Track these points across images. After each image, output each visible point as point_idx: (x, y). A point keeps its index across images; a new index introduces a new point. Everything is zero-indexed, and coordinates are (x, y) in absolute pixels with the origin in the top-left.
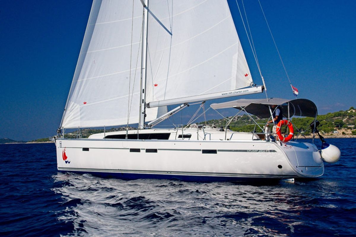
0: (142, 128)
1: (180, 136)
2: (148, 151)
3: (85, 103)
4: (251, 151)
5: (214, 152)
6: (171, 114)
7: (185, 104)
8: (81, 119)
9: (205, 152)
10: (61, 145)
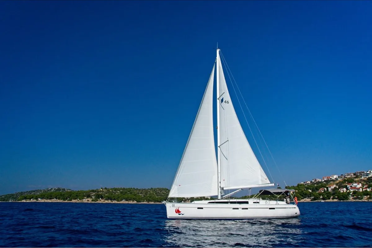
0: (220, 198)
1: (254, 203)
2: (243, 209)
3: (180, 186)
4: (288, 208)
5: (274, 209)
6: (235, 193)
7: (241, 189)
8: (178, 193)
9: (270, 209)
10: (173, 206)
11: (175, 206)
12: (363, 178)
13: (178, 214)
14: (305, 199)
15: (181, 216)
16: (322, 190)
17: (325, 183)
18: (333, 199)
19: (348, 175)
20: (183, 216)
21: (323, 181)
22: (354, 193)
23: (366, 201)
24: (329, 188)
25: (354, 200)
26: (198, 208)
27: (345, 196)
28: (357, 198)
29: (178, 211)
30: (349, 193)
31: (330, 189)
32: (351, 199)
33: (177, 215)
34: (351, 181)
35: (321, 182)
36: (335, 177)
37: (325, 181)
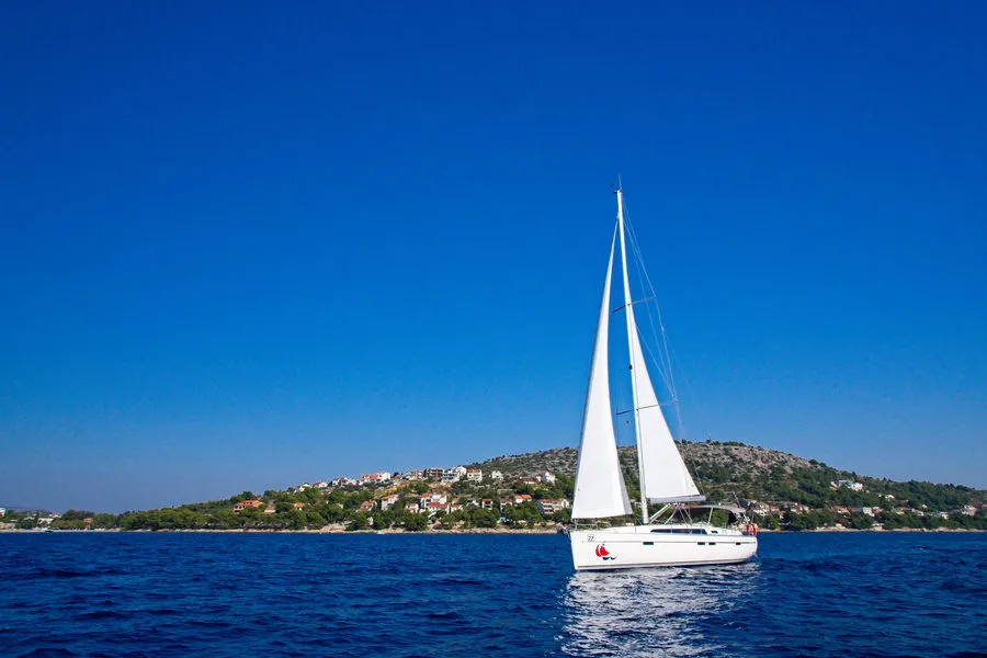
10: (591, 539)
11: (596, 538)
12: (443, 483)
13: (601, 558)
14: (331, 526)
15: (609, 562)
16: (368, 506)
17: (365, 488)
18: (395, 526)
19: (413, 474)
20: (613, 562)
21: (361, 484)
22: (438, 515)
23: (459, 532)
24: (383, 502)
25: (437, 531)
26: (645, 543)
27: (420, 522)
28: (442, 526)
29: (602, 552)
30: (425, 514)
31: (384, 505)
32: (431, 529)
33: (599, 562)
34: (421, 489)
35: (357, 487)
36: (385, 476)
37: (365, 485)
